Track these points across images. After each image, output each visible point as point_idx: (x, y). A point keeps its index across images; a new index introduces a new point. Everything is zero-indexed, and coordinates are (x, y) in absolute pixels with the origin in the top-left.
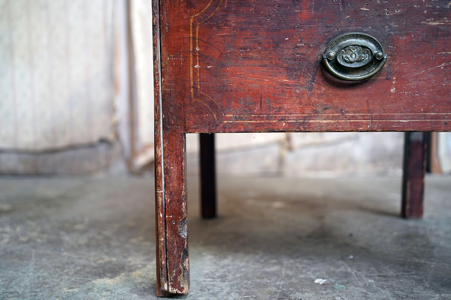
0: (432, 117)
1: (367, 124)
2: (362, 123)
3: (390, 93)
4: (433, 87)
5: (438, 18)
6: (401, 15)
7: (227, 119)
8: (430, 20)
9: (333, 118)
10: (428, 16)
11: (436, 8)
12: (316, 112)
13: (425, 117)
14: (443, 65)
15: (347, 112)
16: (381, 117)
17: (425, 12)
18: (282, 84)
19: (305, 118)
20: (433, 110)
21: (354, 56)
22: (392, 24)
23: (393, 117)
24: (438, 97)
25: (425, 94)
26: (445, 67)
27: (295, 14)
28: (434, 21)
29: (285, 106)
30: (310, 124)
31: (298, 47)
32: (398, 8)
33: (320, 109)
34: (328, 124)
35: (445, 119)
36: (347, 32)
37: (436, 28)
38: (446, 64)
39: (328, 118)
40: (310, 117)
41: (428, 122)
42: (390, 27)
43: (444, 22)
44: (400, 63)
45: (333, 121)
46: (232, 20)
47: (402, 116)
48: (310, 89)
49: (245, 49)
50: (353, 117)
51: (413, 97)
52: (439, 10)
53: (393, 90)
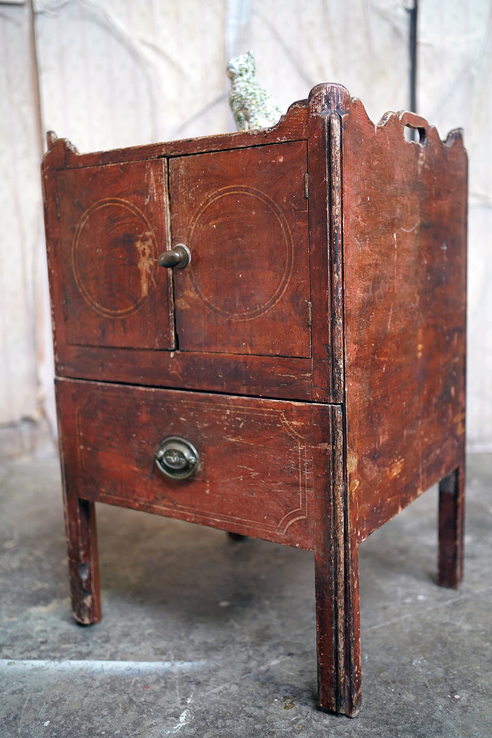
0: (238, 522)
1: (191, 517)
2: (188, 515)
3: (206, 493)
4: (236, 495)
5: (235, 435)
6: (208, 428)
7: (103, 492)
8: (229, 436)
9: (169, 506)
10: (227, 432)
11: (232, 427)
12: (157, 499)
13: (233, 520)
14: (241, 477)
15: (177, 503)
16: (201, 513)
17: (225, 428)
18: (134, 472)
19: (149, 502)
20: (237, 515)
21: (175, 458)
22: (203, 435)
23: (209, 515)
24: (240, 504)
25: (231, 500)
26: (243, 479)
27: (138, 416)
28: (232, 437)
29: (138, 490)
30: (154, 508)
31: (143, 444)
32: (206, 422)
33: (159, 497)
34: (166, 511)
35: (246, 524)
36: (172, 436)
37: (234, 443)
38: (245, 477)
39: (165, 506)
40: (153, 503)
41: (234, 525)
42: (202, 437)
43: (239, 440)
44: (211, 469)
45: (168, 509)
46: (100, 415)
47: (215, 515)
48: (152, 479)
49: (108, 438)
50: (181, 509)
51: (222, 501)
52: (234, 429)
53: (208, 492)
